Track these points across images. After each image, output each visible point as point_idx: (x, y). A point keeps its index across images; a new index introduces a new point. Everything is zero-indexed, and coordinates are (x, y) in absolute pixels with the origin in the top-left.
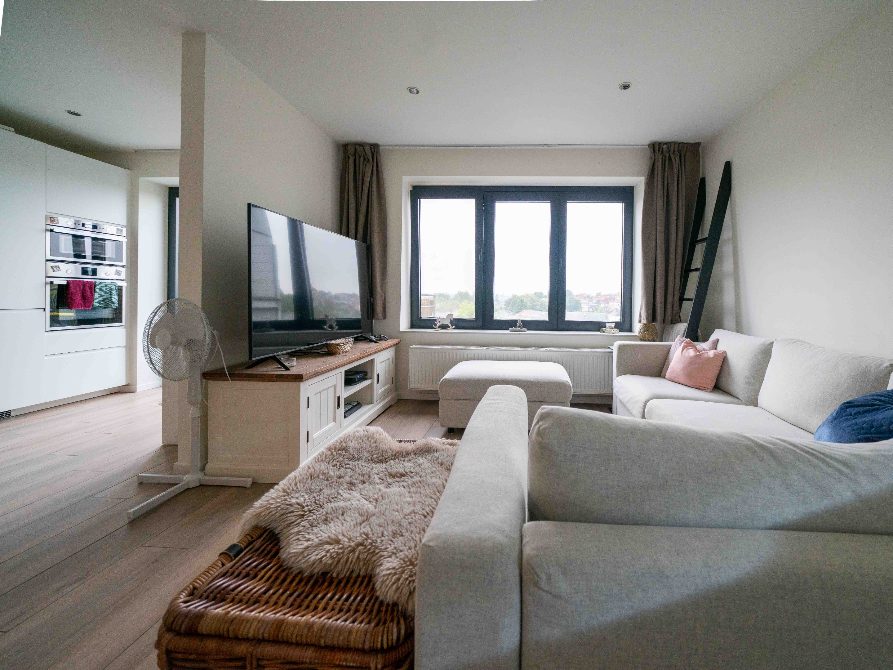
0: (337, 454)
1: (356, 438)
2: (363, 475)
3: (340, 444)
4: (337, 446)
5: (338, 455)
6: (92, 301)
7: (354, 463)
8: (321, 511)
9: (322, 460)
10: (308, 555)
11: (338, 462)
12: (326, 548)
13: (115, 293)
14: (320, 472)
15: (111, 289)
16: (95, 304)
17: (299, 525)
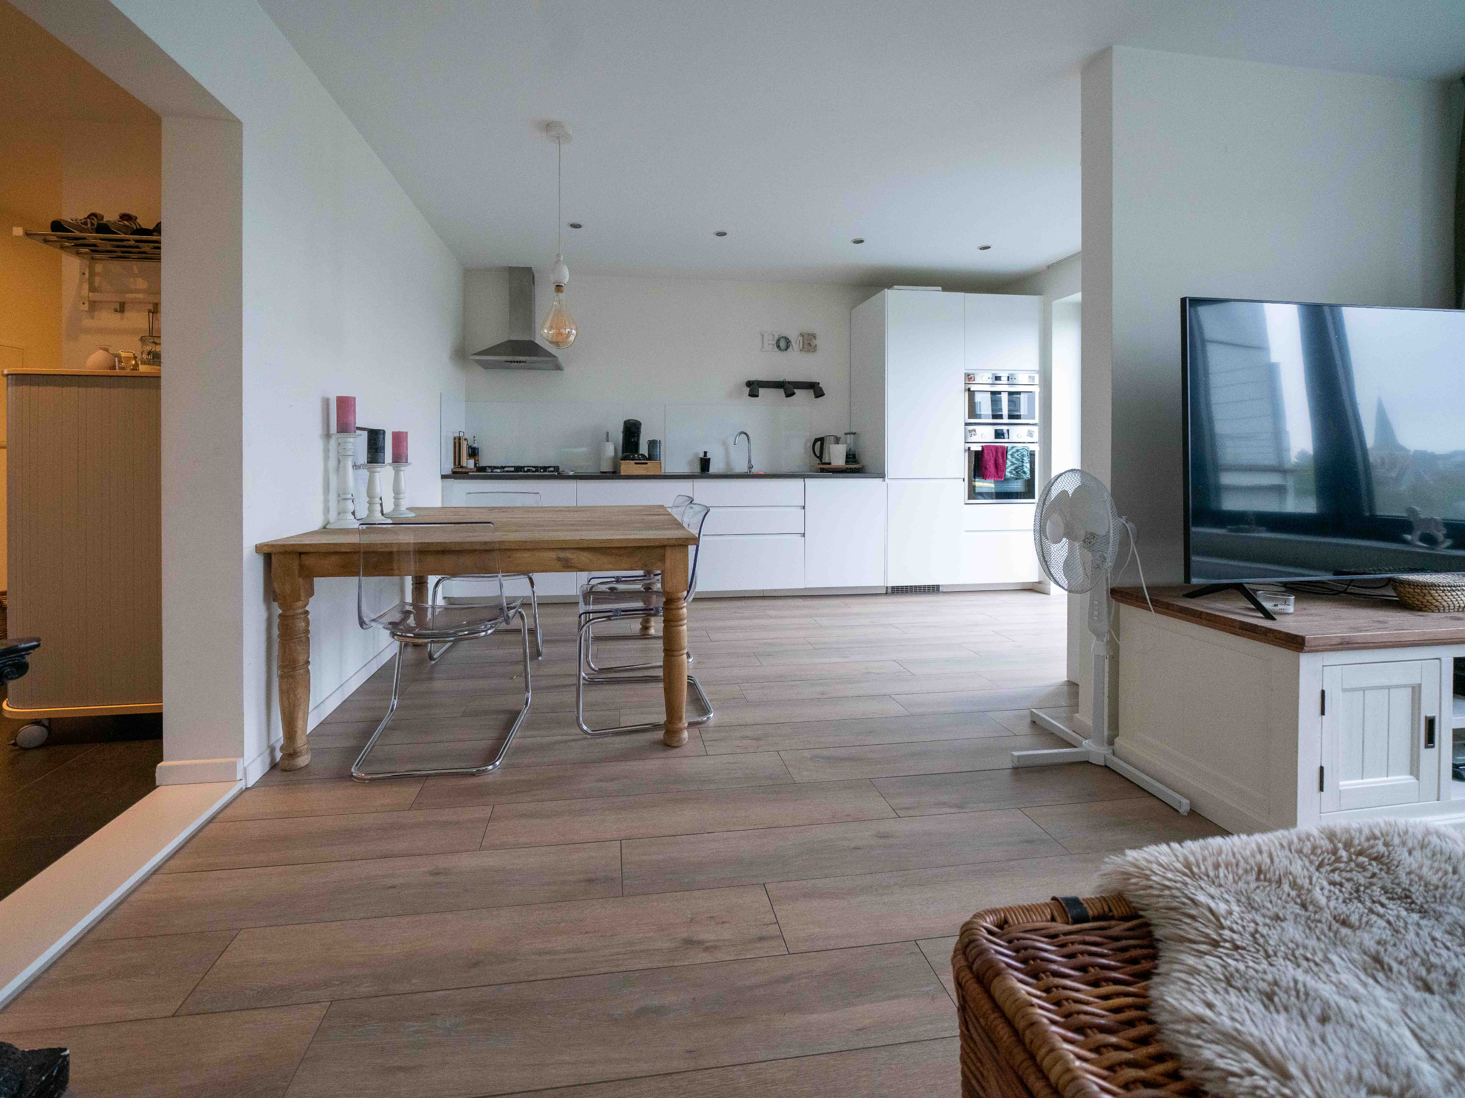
0: (1351, 860)
1: (1428, 852)
2: (1431, 967)
3: (1368, 839)
4: (1356, 842)
5: (1353, 865)
6: (1004, 470)
7: (1404, 913)
8: (1263, 966)
9: (1300, 852)
10: (1198, 1037)
11: (1348, 880)
12: (1246, 1061)
13: (1026, 459)
14: (1285, 875)
15: (1023, 455)
16: (1007, 473)
17: (1200, 957)
